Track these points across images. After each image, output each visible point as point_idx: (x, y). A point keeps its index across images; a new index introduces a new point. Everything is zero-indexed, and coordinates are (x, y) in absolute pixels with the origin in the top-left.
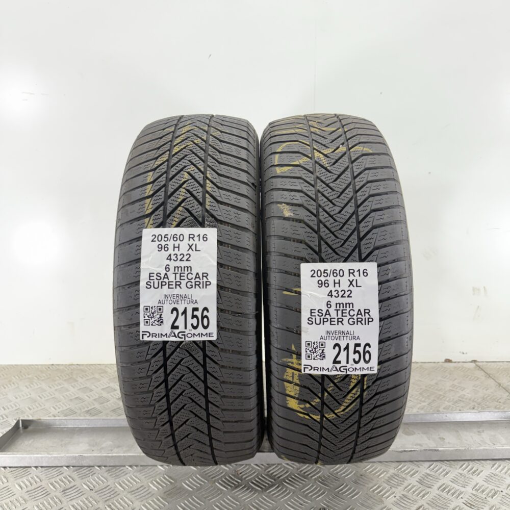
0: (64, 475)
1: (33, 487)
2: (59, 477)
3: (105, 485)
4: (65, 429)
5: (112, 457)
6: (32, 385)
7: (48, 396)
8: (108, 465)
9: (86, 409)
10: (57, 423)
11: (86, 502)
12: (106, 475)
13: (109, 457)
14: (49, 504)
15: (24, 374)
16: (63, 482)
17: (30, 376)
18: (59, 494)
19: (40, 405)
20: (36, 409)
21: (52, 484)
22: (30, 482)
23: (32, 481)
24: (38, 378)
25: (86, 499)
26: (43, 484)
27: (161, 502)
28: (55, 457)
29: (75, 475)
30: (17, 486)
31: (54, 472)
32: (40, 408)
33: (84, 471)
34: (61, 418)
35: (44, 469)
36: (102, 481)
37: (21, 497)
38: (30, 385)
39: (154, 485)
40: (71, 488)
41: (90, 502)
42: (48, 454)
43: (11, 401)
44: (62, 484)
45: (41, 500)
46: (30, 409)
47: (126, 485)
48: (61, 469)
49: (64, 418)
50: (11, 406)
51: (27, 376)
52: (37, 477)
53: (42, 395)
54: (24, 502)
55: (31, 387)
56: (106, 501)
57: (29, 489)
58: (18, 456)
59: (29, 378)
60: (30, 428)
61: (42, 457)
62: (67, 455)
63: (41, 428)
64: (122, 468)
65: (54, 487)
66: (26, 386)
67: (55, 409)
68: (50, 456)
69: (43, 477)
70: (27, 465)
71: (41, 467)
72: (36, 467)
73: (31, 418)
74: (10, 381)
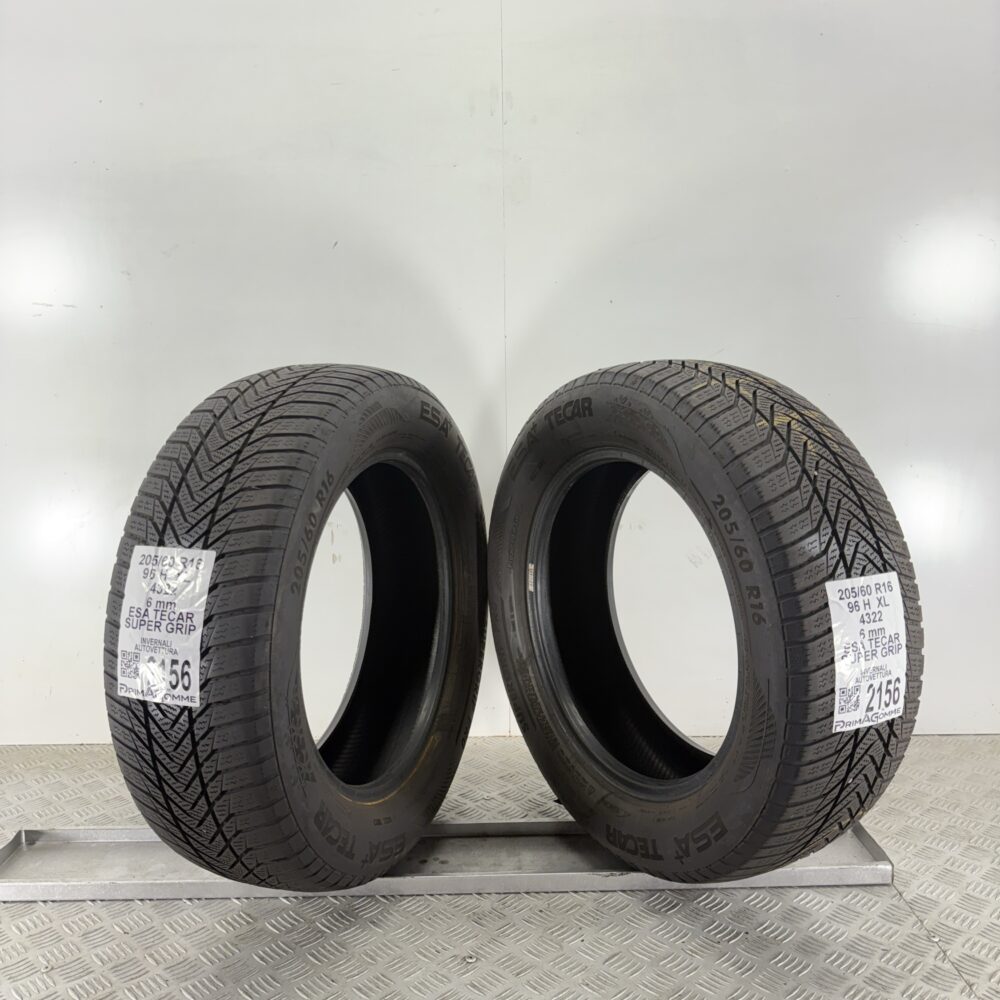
0: (86, 913)
1: (39, 929)
2: (79, 916)
3: (149, 926)
4: (93, 845)
5: (161, 884)
6: (45, 779)
7: (71, 796)
8: (155, 897)
9: (131, 815)
10: (81, 836)
11: (117, 949)
12: (151, 912)
13: (157, 885)
14: (61, 952)
15: (34, 761)
16: (84, 922)
17: (43, 764)
18: (76, 940)
19: (56, 809)
20: (50, 816)
21: (67, 926)
22: (34, 923)
23: (37, 921)
24: (56, 767)
25: (117, 946)
26: (54, 925)
27: (229, 949)
28: (74, 886)
29: (103, 913)
30: (14, 928)
31: (72, 908)
32: (56, 814)
33: (117, 906)
34: (87, 827)
35: (56, 904)
36: (144, 921)
37: (20, 944)
38: (42, 779)
39: (222, 926)
40: (96, 930)
41: (123, 950)
42: (63, 881)
43: (10, 804)
44: (83, 925)
45: (49, 948)
46: (40, 815)
47: (180, 926)
48: (84, 904)
49: (92, 827)
50: (10, 811)
51: (39, 764)
52: (46, 916)
53: (61, 794)
54: (23, 951)
55: (44, 781)
56: (147, 948)
57: (33, 932)
58: (16, 884)
59: (41, 767)
60: (38, 844)
61: (53, 886)
62: (93, 883)
63: (55, 843)
64: (177, 902)
65: (70, 930)
66: (36, 780)
67: (81, 815)
68: (66, 884)
69: (54, 917)
70: (30, 899)
71: (53, 901)
72: (44, 902)
73: (39, 828)
74: (10, 772)
